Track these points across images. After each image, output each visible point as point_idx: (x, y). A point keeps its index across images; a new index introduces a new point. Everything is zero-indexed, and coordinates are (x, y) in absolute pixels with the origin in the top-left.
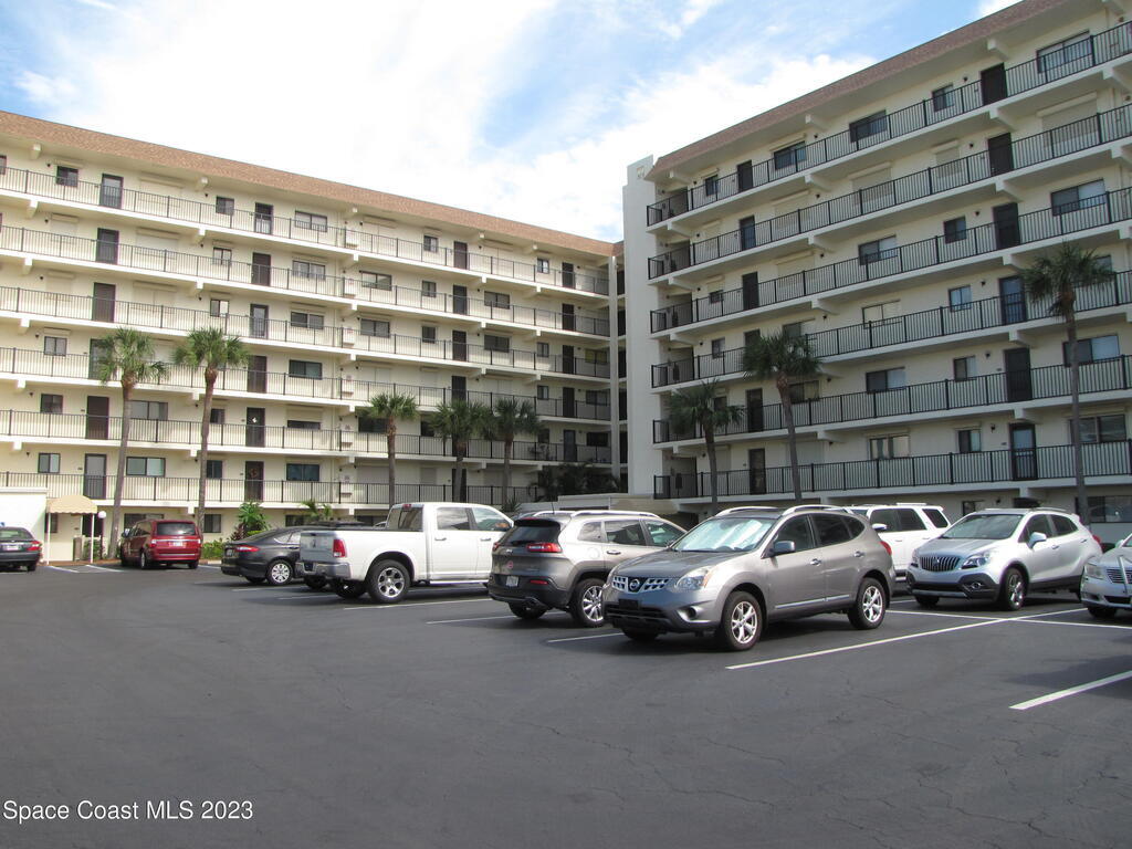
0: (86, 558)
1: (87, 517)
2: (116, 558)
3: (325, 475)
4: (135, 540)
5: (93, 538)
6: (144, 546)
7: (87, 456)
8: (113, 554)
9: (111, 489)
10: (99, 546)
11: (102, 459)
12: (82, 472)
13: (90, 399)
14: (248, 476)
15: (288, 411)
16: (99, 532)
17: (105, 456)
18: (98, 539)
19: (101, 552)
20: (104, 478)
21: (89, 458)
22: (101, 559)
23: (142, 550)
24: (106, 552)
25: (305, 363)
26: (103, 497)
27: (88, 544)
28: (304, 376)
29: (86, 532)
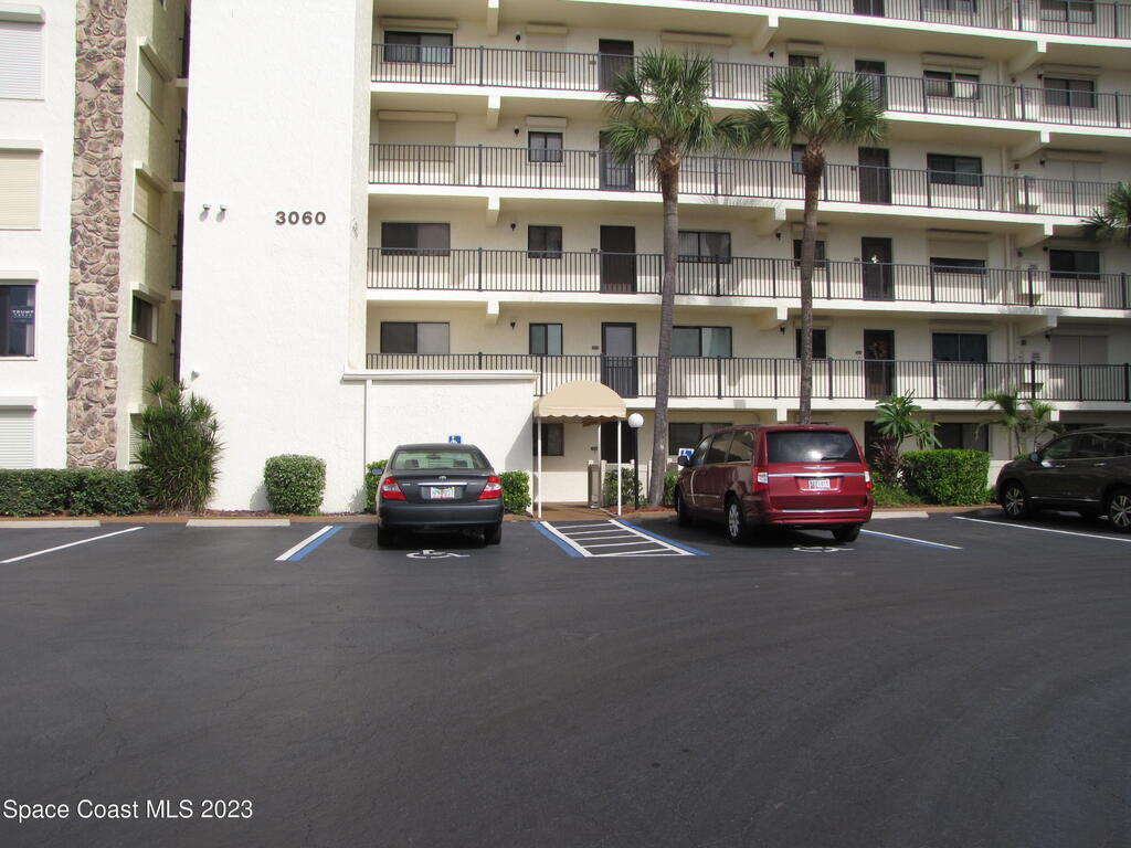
0: (610, 503)
1: (609, 425)
2: (663, 504)
3: (997, 352)
4: (710, 471)
5: (620, 465)
6: (735, 487)
7: (605, 325)
8: (658, 496)
9: (647, 381)
10: (632, 481)
11: (628, 331)
12: (599, 352)
13: (606, 231)
14: (869, 354)
15: (930, 240)
16: (630, 453)
17: (633, 326)
18: (630, 466)
19: (636, 491)
20: (635, 361)
21: (608, 330)
22: (637, 506)
23: (730, 497)
24: (643, 492)
25: (953, 158)
26: (634, 393)
27: (612, 477)
28: (952, 181)
29: (609, 455)
